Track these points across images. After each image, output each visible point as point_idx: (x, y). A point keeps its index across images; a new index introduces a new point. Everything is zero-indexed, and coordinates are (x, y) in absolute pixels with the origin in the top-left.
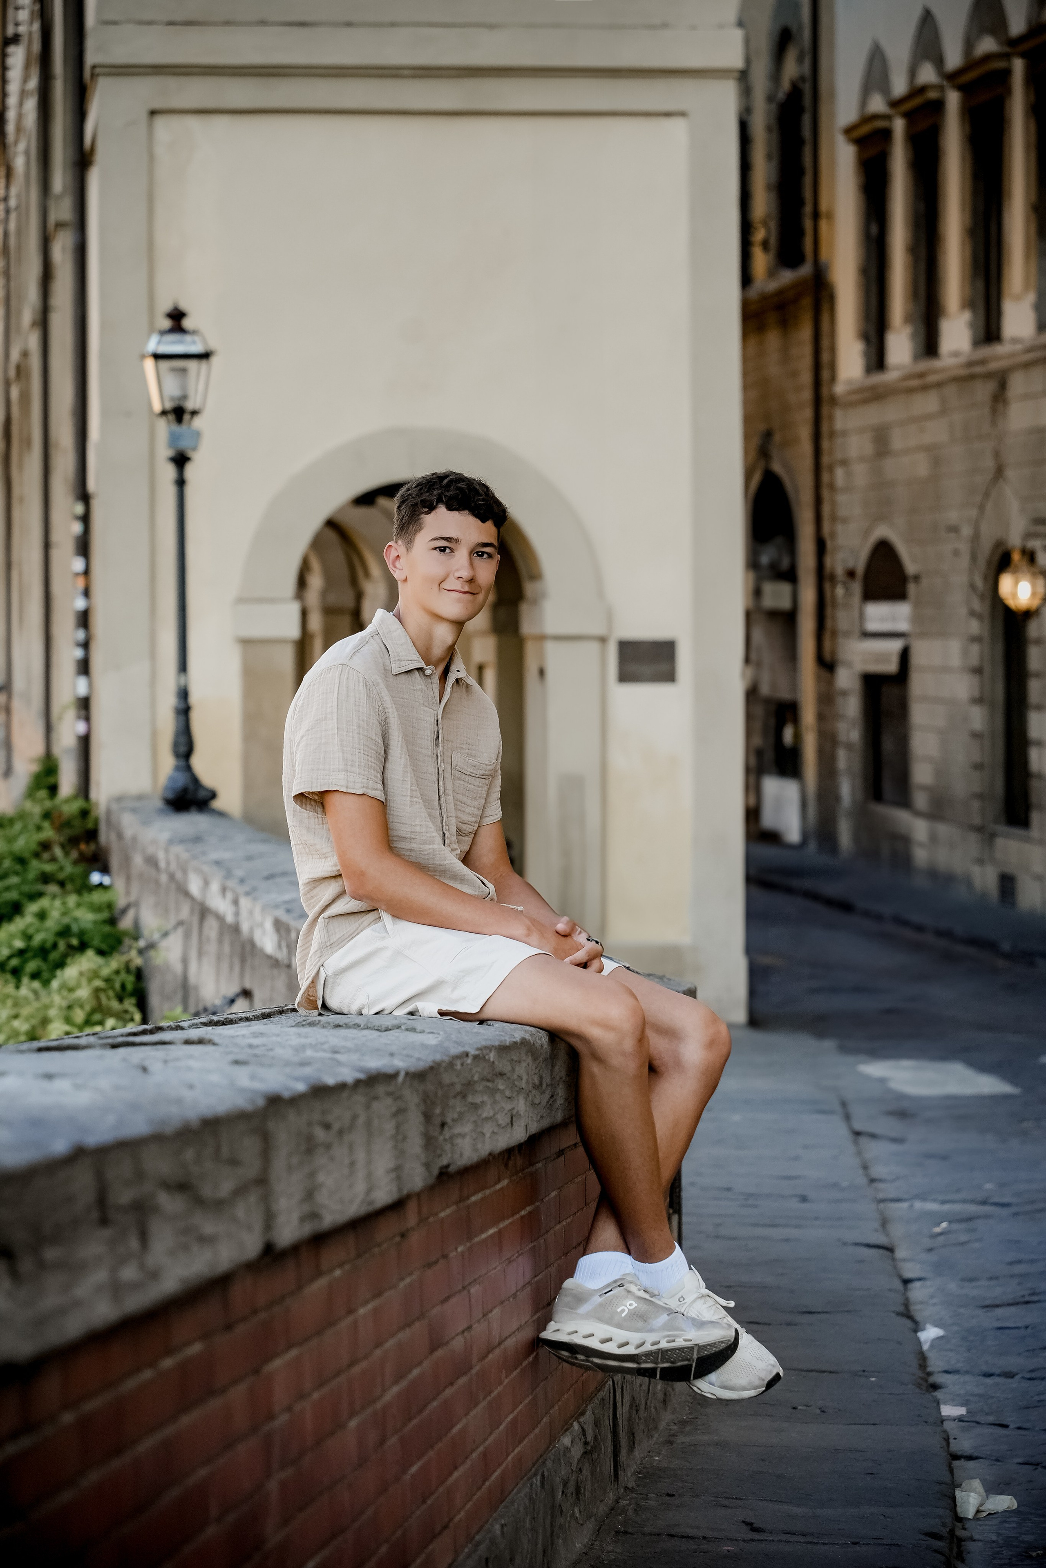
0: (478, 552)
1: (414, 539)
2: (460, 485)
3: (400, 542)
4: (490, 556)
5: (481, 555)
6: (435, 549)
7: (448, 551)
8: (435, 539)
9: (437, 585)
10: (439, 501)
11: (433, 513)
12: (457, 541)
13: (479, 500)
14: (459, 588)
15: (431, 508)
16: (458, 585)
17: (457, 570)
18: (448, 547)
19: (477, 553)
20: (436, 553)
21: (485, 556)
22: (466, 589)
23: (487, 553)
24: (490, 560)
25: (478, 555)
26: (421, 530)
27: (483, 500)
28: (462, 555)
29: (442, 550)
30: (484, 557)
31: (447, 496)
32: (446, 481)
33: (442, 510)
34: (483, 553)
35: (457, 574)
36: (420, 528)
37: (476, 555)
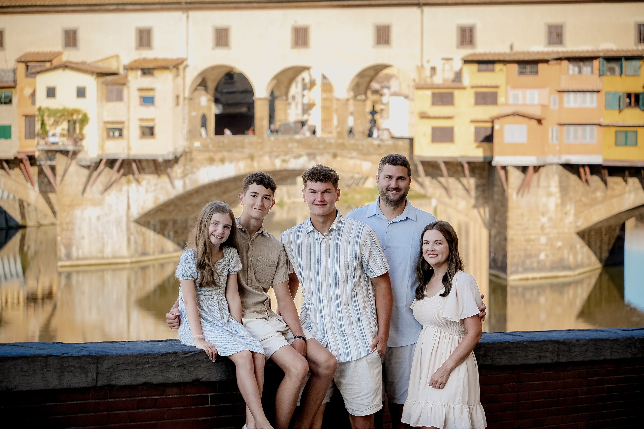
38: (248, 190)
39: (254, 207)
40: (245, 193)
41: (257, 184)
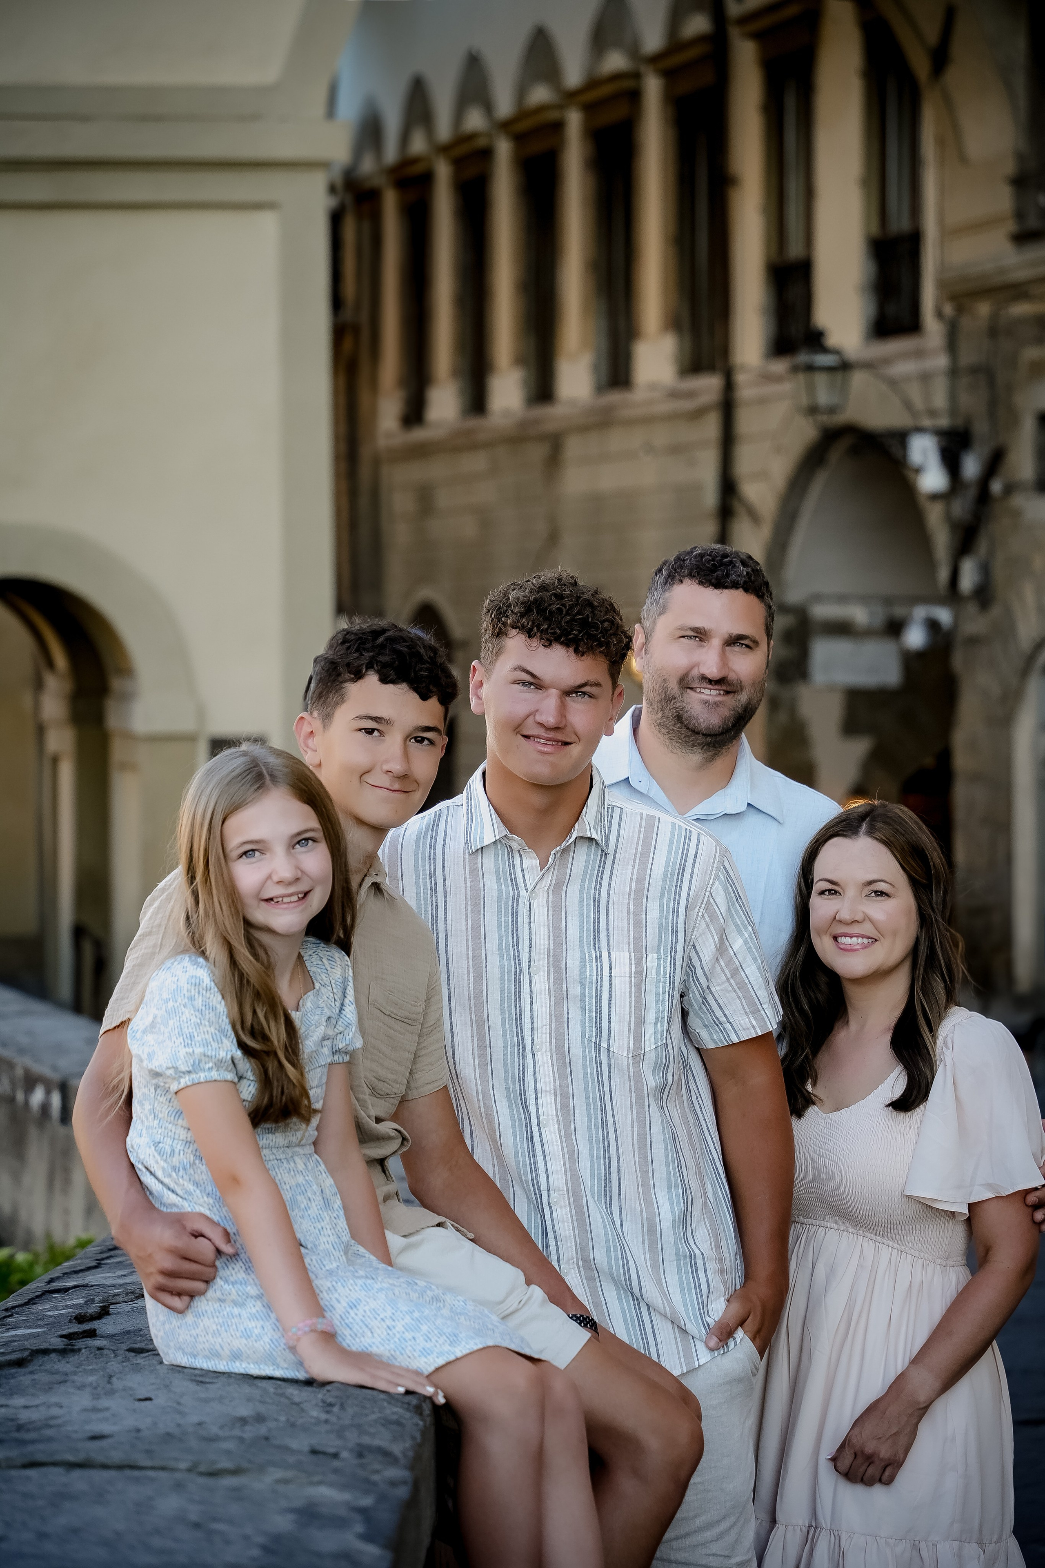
0: (418, 736)
1: (333, 713)
2: (398, 647)
3: (315, 714)
4: (431, 742)
5: (420, 740)
6: (360, 730)
7: (376, 733)
8: (360, 718)
9: (357, 778)
10: (369, 666)
11: (360, 682)
12: (388, 722)
13: (421, 670)
14: (387, 785)
15: (358, 676)
16: (385, 781)
17: (386, 761)
18: (377, 730)
19: (415, 738)
20: (362, 735)
21: (426, 742)
22: (396, 786)
23: (428, 739)
24: (431, 748)
25: (417, 741)
26: (343, 702)
27: (427, 669)
28: (394, 742)
29: (370, 731)
30: (424, 743)
31: (380, 661)
32: (381, 640)
33: (372, 679)
34: (423, 739)
35: (386, 767)
36: (342, 700)
37: (413, 740)
38: (344, 704)
39: (369, 779)
41: (384, 680)
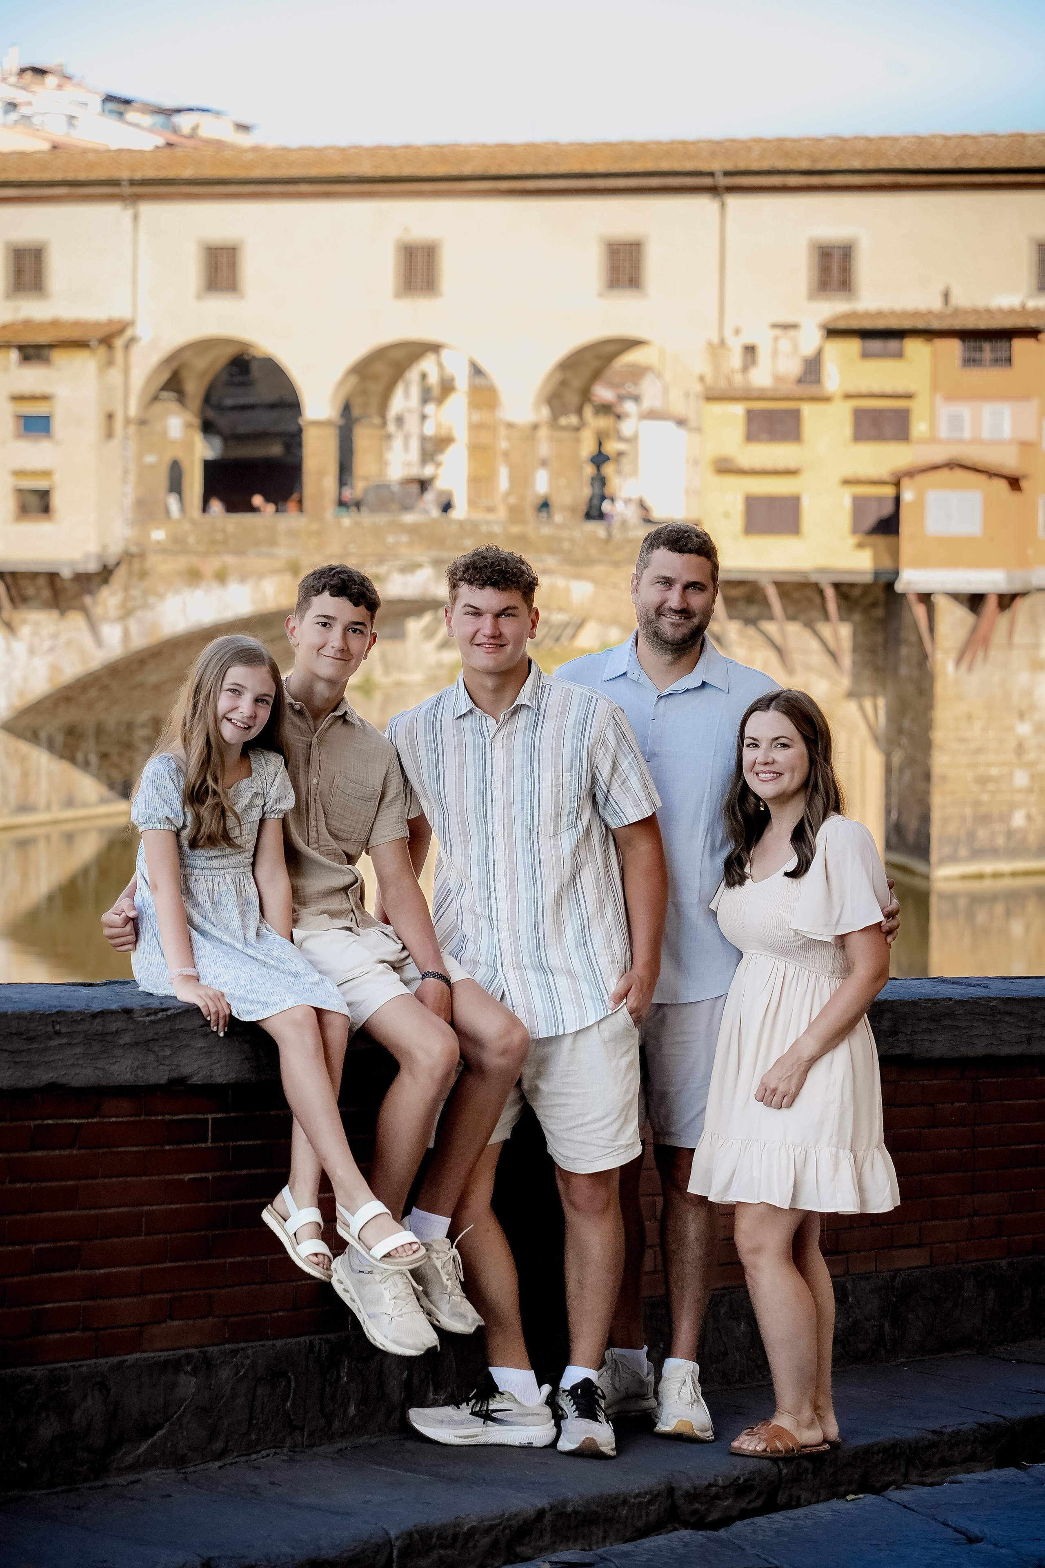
0: (353, 628)
1: (306, 615)
3: (297, 616)
4: (361, 632)
5: (355, 631)
6: (318, 623)
7: (328, 626)
8: (318, 616)
9: (316, 651)
10: (324, 588)
11: (319, 596)
12: (334, 618)
15: (319, 592)
16: (334, 654)
17: (332, 641)
18: (328, 623)
19: (349, 629)
20: (319, 627)
21: (358, 632)
22: (339, 656)
23: (359, 630)
24: (360, 635)
25: (352, 631)
27: (360, 589)
28: (337, 631)
29: (325, 625)
31: (332, 584)
32: (333, 573)
33: (326, 594)
35: (332, 645)
36: (310, 607)
38: (310, 610)
39: (322, 652)
40: (302, 617)
41: (332, 595)
